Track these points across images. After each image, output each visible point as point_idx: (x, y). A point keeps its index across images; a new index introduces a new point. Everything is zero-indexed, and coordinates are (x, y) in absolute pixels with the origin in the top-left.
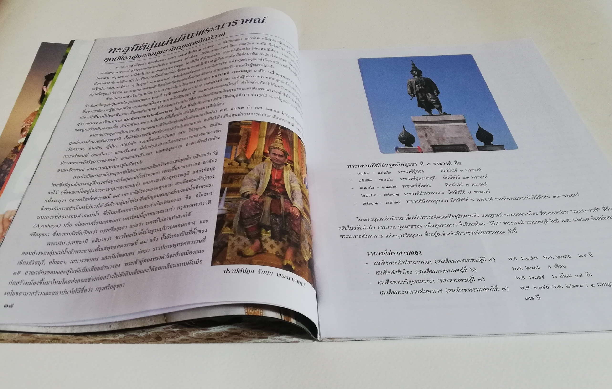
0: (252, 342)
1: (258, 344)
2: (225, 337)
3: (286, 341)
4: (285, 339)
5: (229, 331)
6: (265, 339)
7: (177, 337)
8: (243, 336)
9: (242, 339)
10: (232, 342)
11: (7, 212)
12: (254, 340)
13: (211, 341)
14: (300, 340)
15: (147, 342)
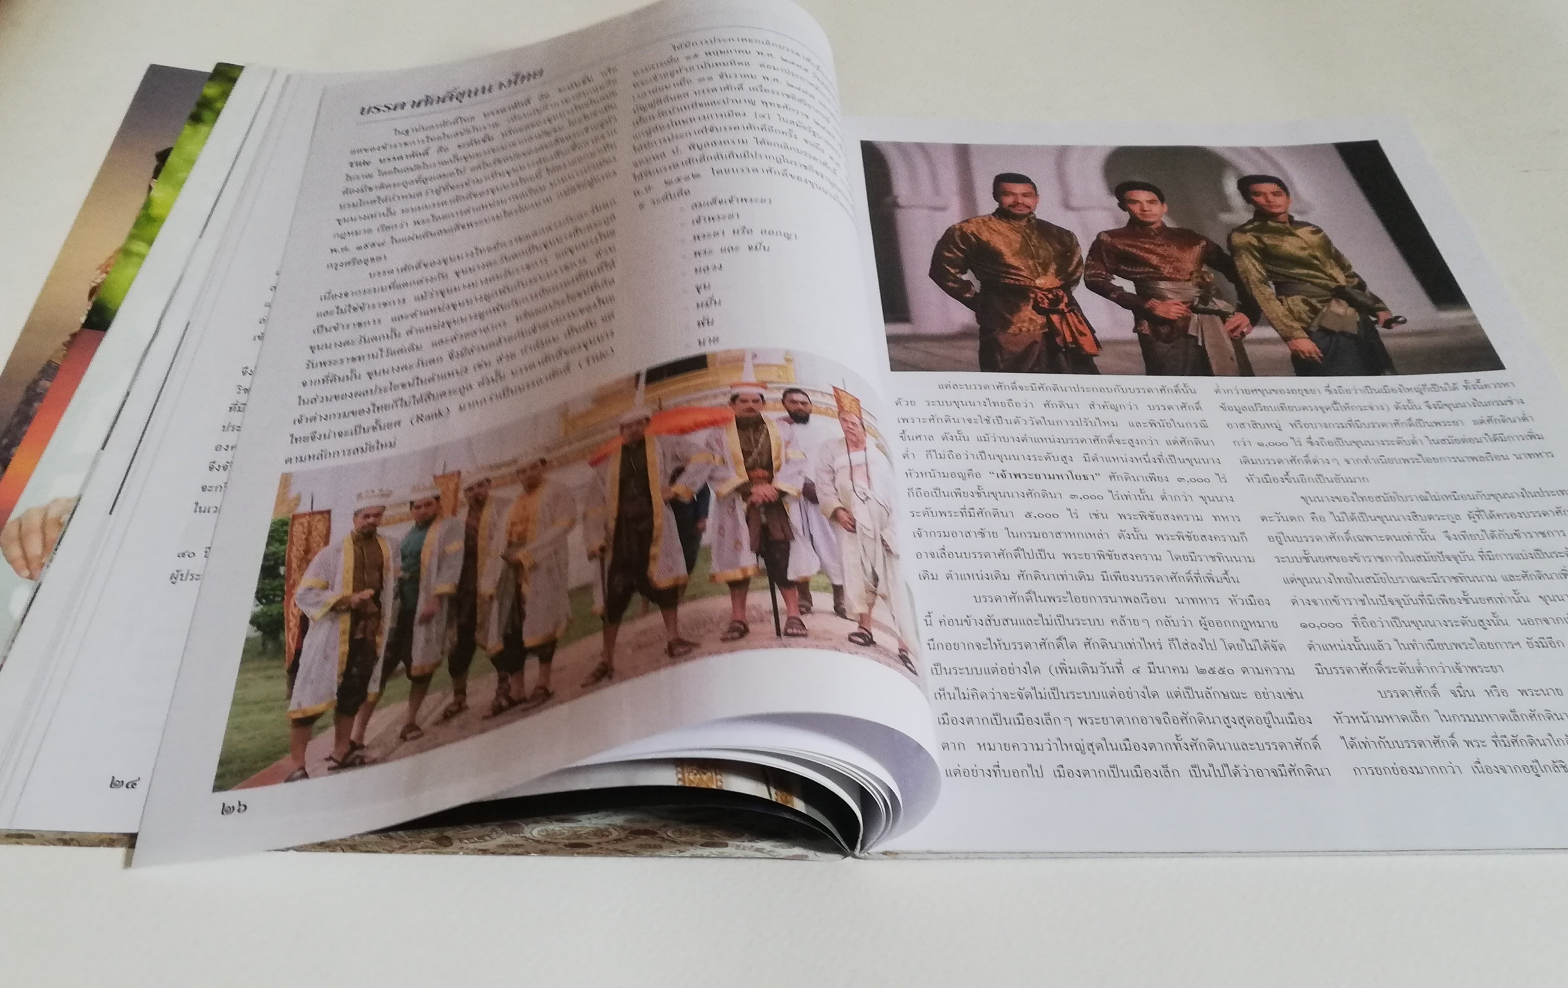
0: (687, 854)
1: (701, 860)
2: (617, 840)
3: (774, 854)
4: (772, 849)
5: (628, 825)
6: (723, 847)
7: (492, 839)
8: (663, 839)
9: (661, 847)
10: (635, 854)
11: (56, 501)
12: (692, 851)
13: (581, 850)
14: (811, 854)
15: (413, 850)
